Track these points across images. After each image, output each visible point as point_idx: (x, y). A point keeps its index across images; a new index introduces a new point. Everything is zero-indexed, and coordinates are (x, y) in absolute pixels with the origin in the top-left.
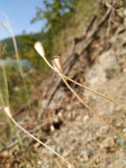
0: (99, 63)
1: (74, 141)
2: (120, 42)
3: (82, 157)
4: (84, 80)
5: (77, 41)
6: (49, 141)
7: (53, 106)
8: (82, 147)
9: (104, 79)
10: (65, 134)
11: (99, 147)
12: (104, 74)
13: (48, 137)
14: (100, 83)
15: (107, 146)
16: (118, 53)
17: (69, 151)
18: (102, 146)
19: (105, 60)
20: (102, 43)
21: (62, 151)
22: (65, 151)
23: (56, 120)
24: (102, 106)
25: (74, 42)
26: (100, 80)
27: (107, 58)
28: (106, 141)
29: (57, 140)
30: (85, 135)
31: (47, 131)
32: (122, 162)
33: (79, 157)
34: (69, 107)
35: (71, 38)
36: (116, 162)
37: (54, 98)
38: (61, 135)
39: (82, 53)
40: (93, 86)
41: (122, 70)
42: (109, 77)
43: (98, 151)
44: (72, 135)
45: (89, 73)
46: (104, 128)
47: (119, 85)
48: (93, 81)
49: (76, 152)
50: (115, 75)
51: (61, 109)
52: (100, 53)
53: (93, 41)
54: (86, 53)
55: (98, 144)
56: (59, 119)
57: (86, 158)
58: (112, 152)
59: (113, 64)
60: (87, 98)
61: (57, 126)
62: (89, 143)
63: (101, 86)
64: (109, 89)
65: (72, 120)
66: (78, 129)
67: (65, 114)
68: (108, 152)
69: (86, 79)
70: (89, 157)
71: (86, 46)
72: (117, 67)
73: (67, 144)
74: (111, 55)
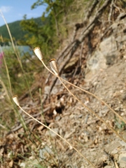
0: (100, 50)
1: (75, 124)
2: (121, 28)
3: (82, 138)
4: (86, 67)
5: (78, 27)
6: (52, 124)
7: (55, 91)
8: (83, 130)
9: (105, 66)
10: (67, 118)
11: (98, 129)
12: (105, 61)
13: (51, 121)
14: (101, 70)
15: (105, 128)
16: (119, 39)
17: (71, 133)
19: (106, 46)
20: (104, 29)
21: (64, 133)
22: (67, 133)
23: (58, 105)
24: (102, 92)
25: (75, 28)
26: (100, 67)
27: (108, 44)
28: (104, 124)
29: (60, 123)
30: (86, 119)
31: (51, 115)
32: (118, 143)
33: (79, 138)
34: (70, 93)
35: (72, 24)
36: (113, 142)
37: (56, 84)
38: (63, 118)
39: (84, 39)
40: (94, 72)
41: (122, 57)
42: (109, 64)
43: (97, 133)
44: (74, 118)
45: (90, 59)
46: (104, 112)
47: (119, 71)
48: (94, 67)
49: (76, 134)
50: (115, 61)
51: (62, 95)
52: (102, 40)
53: (94, 27)
54: (87, 39)
55: (97, 126)
56: (61, 103)
57: (86, 140)
58: (110, 134)
59: (113, 50)
60: (88, 84)
61: (60, 110)
62: (89, 125)
63: (102, 72)
64: (108, 76)
65: (74, 104)
66: (79, 113)
67: (67, 100)
68: (105, 134)
69: (88, 66)
70: (89, 138)
71: (87, 31)
72: (118, 54)
73: (69, 126)
74: (112, 41)
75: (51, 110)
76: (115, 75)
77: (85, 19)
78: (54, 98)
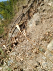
0: (33, 18)
1: (23, 50)
2: (42, 9)
3: (26, 56)
4: (27, 25)
5: (24, 7)
7: (14, 36)
8: (26, 52)
9: (35, 25)
10: (19, 47)
11: (33, 52)
12: (35, 23)
13: (12, 49)
14: (33, 27)
15: (36, 51)
16: (41, 14)
17: (21, 54)
18: (34, 51)
19: (36, 17)
20: (34, 9)
21: (18, 54)
22: (19, 54)
23: (16, 42)
24: (34, 36)
25: (22, 8)
26: (33, 25)
27: (36, 16)
28: (35, 49)
29: (16, 50)
30: (27, 48)
31: (12, 46)
32: (41, 57)
33: (25, 56)
34: (21, 37)
35: (21, 6)
36: (39, 57)
37: (14, 32)
38: (18, 47)
39: (26, 13)
40: (30, 28)
41: (42, 22)
42: (37, 24)
43: (32, 53)
44: (22, 47)
45: (29, 22)
46: (35, 44)
47: (41, 28)
48: (31, 26)
49: (24, 54)
50: (39, 23)
51: (17, 37)
52: (34, 14)
53: (30, 8)
54: (28, 13)
55: (32, 51)
56: (17, 41)
57: (28, 56)
58: (37, 54)
59: (38, 19)
60: (28, 33)
61: (16, 44)
62: (29, 50)
63: (34, 28)
64: (36, 30)
65: (22, 41)
66: (24, 45)
67: (19, 39)
68: (36, 54)
69: (28, 25)
70: (29, 55)
71: (28, 10)
72: (40, 20)
73: (20, 51)
74: (38, 15)
75: (12, 44)
76: (39, 29)
77: (27, 4)
78: (13, 39)
